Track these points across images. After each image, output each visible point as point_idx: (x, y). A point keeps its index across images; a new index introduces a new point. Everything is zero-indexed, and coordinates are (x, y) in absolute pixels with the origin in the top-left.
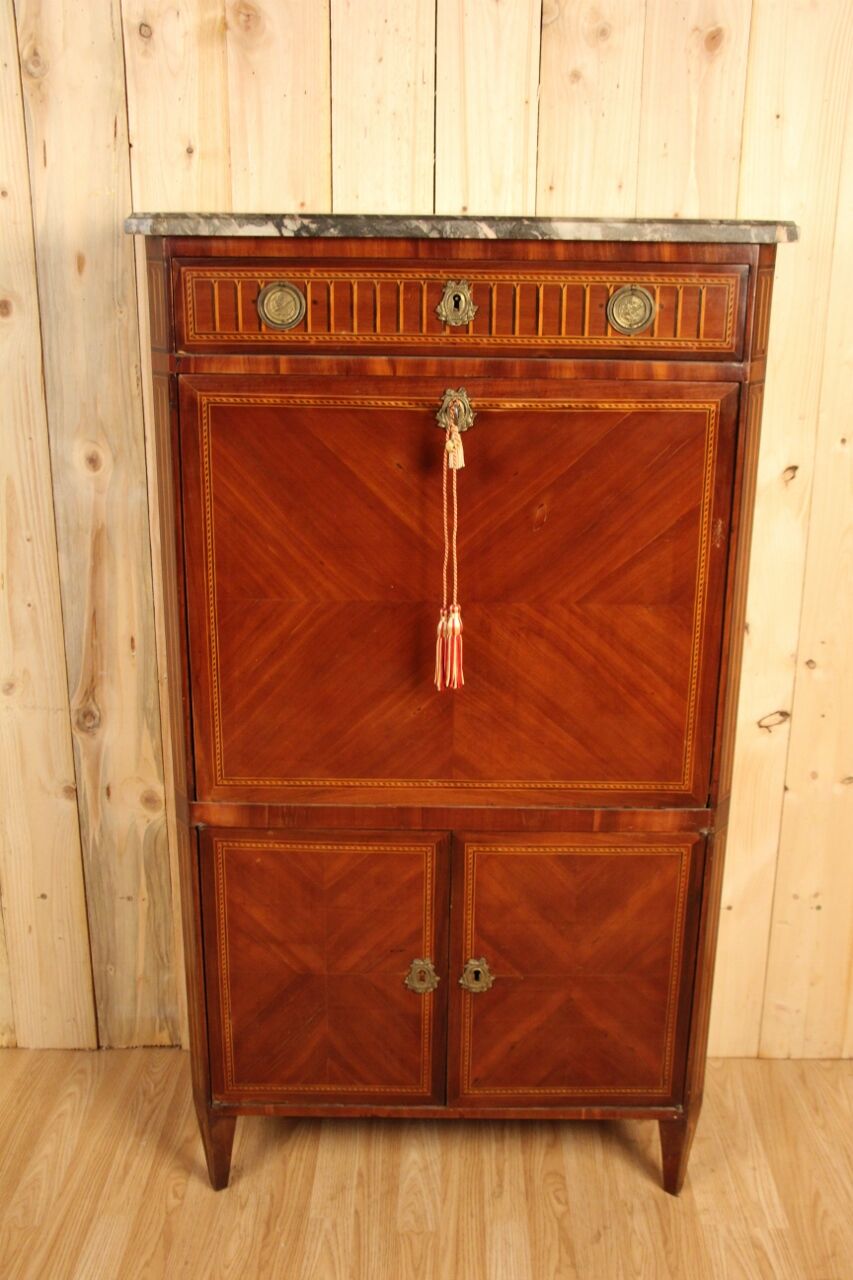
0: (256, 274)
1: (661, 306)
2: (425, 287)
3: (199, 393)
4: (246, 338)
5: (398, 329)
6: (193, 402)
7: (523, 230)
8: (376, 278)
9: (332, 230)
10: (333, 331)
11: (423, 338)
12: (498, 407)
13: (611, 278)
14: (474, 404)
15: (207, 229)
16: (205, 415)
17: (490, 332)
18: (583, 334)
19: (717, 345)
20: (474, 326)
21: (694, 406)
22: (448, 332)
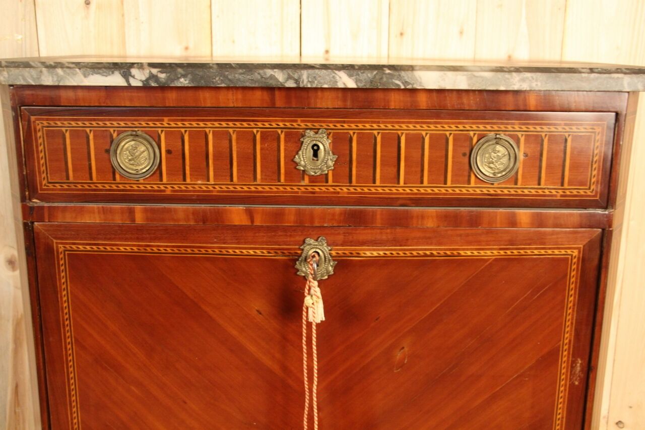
0: (108, 124)
1: (526, 155)
2: (282, 137)
3: (55, 241)
4: (100, 187)
5: (255, 179)
6: (50, 250)
7: (385, 79)
8: (232, 128)
9: (182, 80)
10: (188, 181)
11: (282, 187)
12: (358, 255)
13: (474, 127)
14: (334, 253)
15: (51, 79)
16: (62, 262)
17: (351, 182)
18: (445, 183)
19: (582, 192)
20: (333, 175)
21: (556, 252)
22: (306, 181)
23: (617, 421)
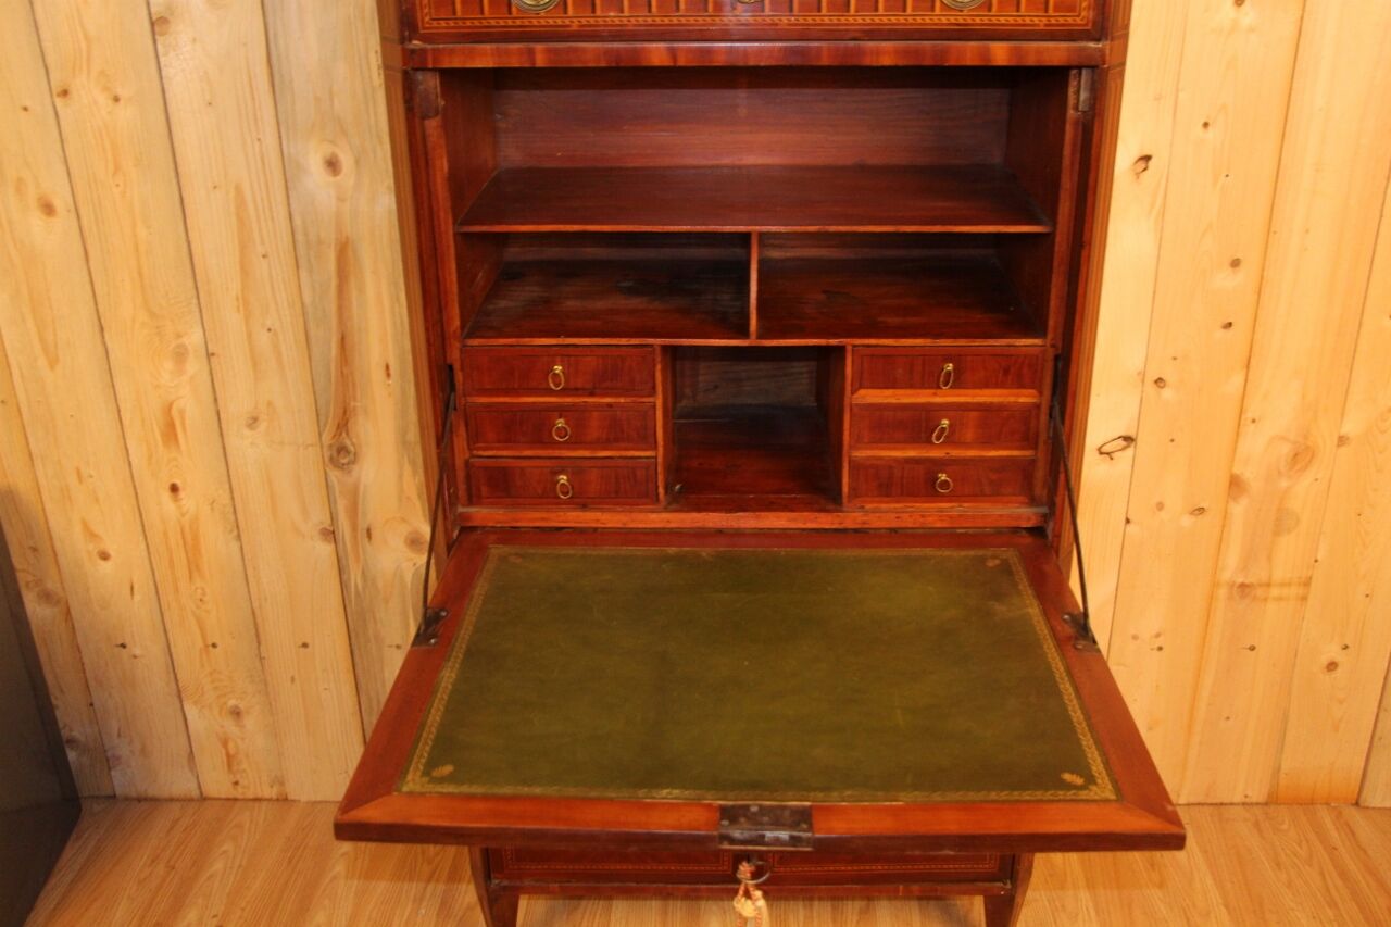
4: (493, 22)
5: (678, 8)
10: (598, 13)
11: (709, 19)
17: (791, 10)
18: (905, 10)
19: (1070, 20)
22: (739, 10)
23: (1156, 378)
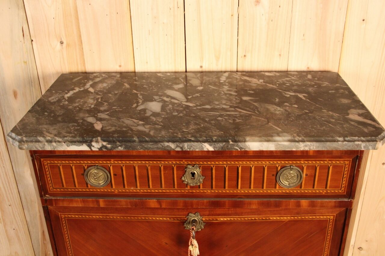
0: (82, 162)
1: (306, 175)
2: (175, 168)
3: (59, 213)
4: (80, 190)
5: (161, 187)
6: (58, 218)
7: (229, 147)
8: (148, 164)
9: (120, 148)
10: (126, 188)
11: (176, 190)
12: (217, 220)
13: (279, 162)
14: (204, 219)
15: (50, 147)
16: (64, 222)
17: (212, 188)
19: (337, 191)
20: (203, 185)
21: (322, 217)
22: (189, 188)
23: (359, 247)
